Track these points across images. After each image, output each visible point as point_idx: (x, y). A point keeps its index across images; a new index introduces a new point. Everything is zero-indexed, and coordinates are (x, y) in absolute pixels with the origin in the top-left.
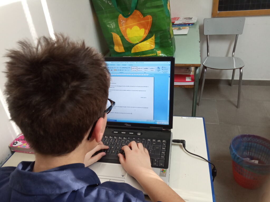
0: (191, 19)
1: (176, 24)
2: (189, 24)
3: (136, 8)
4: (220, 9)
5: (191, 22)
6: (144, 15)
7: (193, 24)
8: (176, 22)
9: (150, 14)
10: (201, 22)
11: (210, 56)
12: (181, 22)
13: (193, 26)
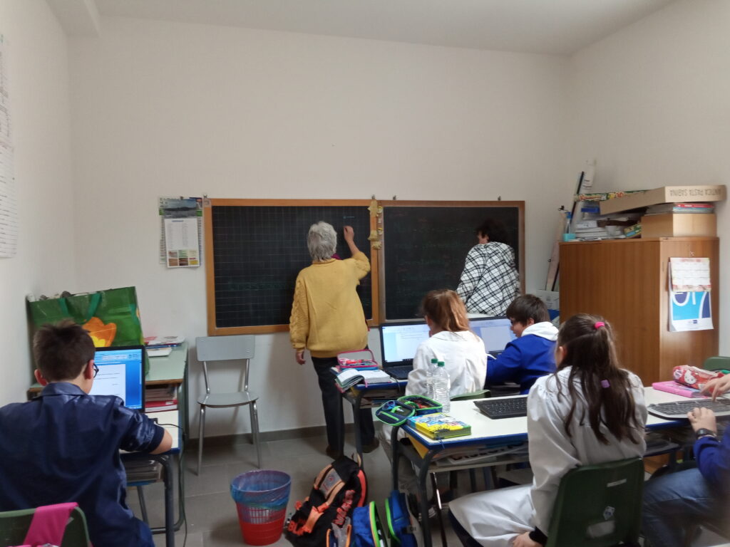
0: (175, 338)
1: (151, 346)
2: (172, 345)
3: (95, 315)
4: (219, 324)
5: (174, 342)
6: (105, 322)
7: (178, 345)
8: (151, 343)
9: (113, 321)
10: (192, 343)
11: (212, 392)
12: (159, 342)
13: (179, 347)
